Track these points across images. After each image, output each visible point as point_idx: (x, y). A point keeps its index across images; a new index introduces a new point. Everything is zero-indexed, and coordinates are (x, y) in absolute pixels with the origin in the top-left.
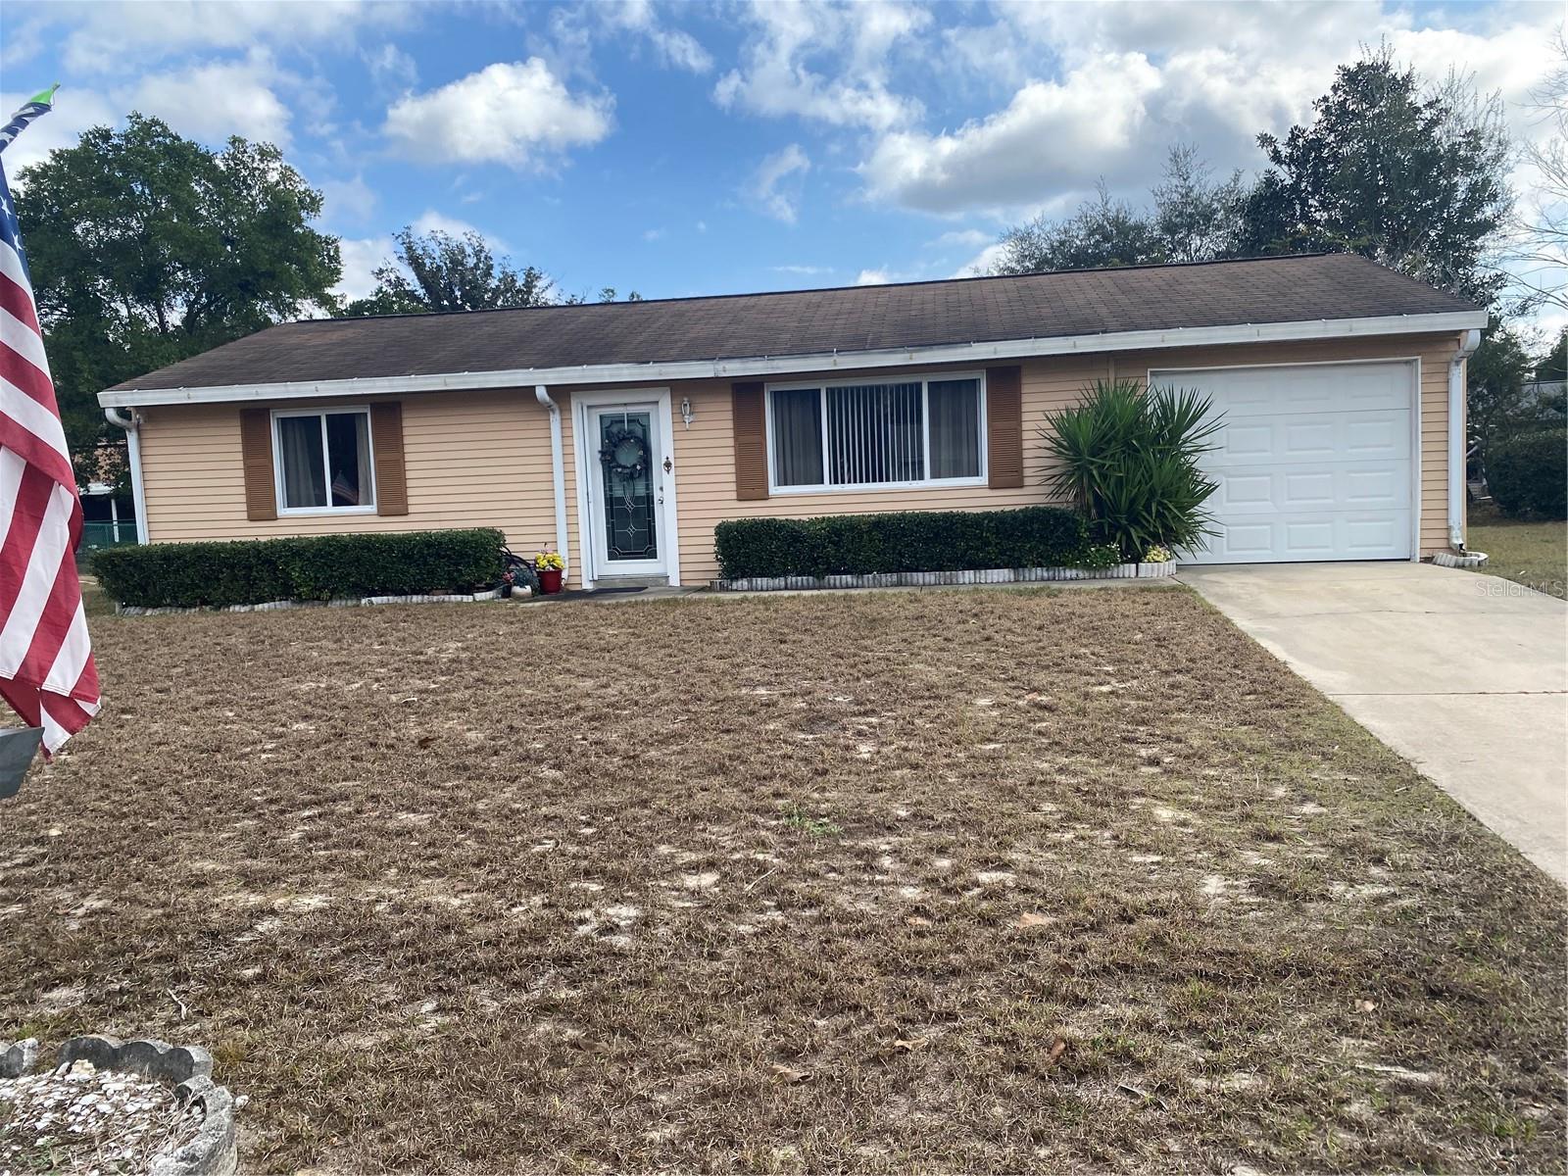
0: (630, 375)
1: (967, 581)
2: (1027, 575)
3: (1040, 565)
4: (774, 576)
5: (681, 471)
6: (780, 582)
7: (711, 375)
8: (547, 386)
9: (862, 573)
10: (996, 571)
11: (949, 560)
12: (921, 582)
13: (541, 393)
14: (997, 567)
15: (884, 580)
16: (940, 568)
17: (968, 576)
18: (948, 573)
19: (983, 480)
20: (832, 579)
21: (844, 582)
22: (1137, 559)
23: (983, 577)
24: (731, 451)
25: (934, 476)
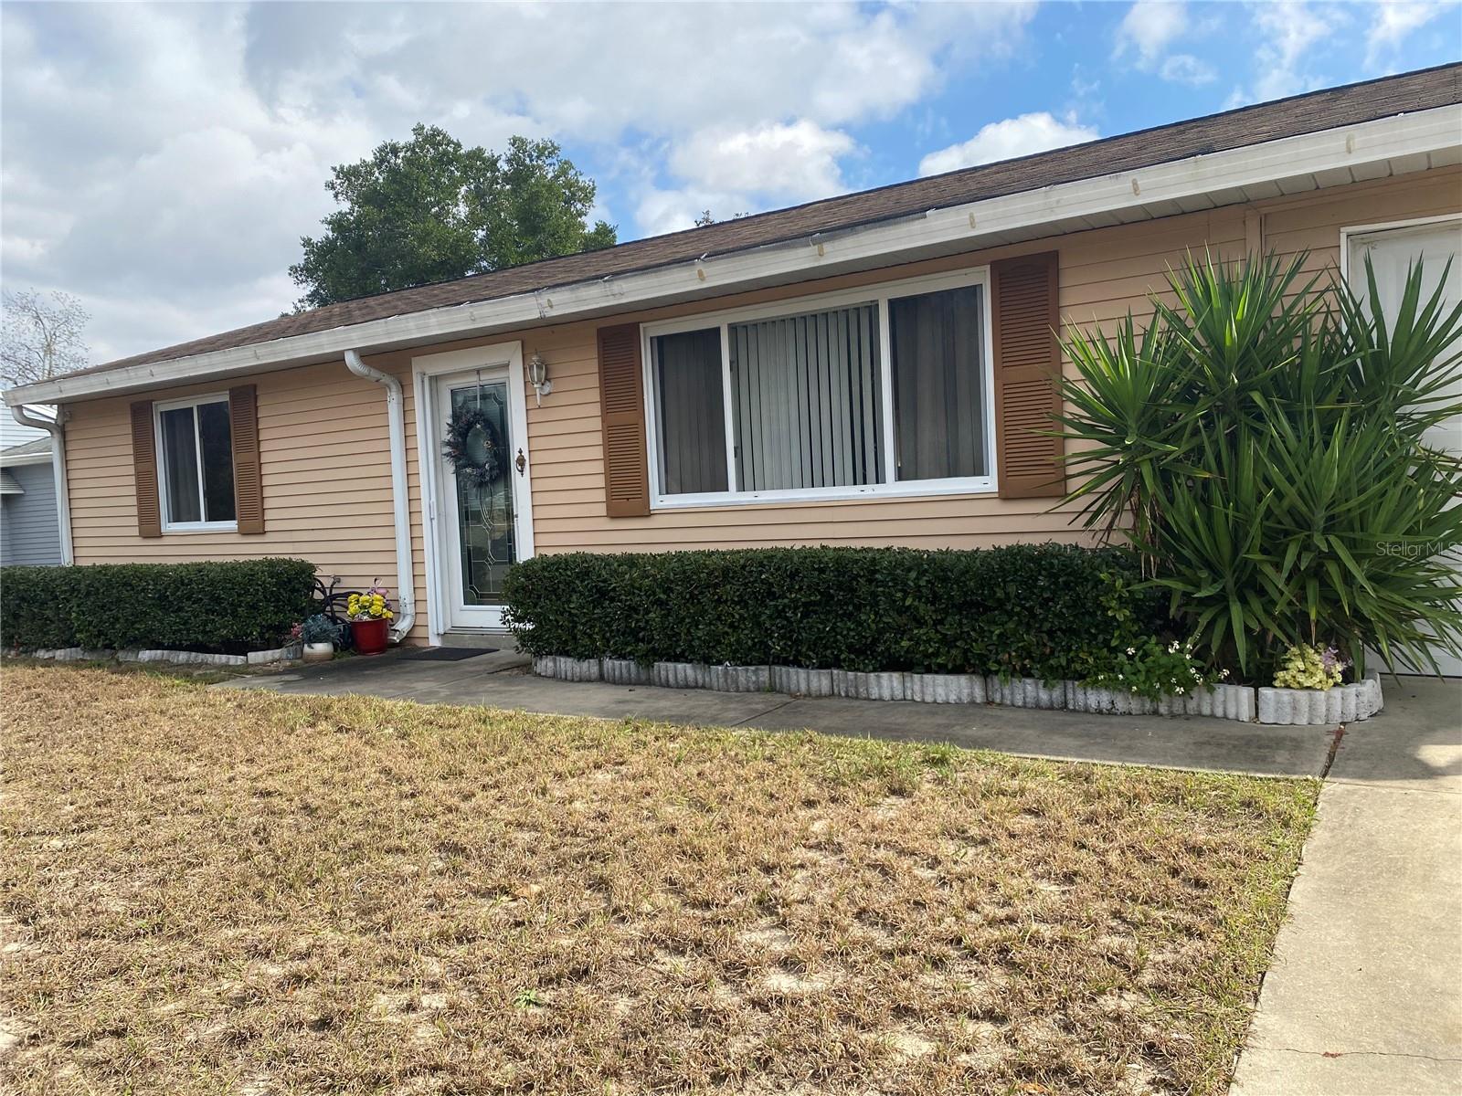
0: (440, 325)
1: (886, 695)
2: (1007, 692)
3: (1027, 674)
4: (582, 657)
5: (538, 471)
6: (589, 667)
7: (535, 315)
8: (354, 350)
9: (707, 661)
10: (940, 678)
11: (851, 648)
12: (803, 687)
13: (351, 360)
14: (942, 670)
15: (742, 679)
16: (835, 663)
17: (888, 684)
18: (851, 675)
19: (988, 483)
20: (666, 669)
21: (680, 676)
22: (1261, 676)
23: (917, 688)
24: (598, 438)
25: (901, 476)
